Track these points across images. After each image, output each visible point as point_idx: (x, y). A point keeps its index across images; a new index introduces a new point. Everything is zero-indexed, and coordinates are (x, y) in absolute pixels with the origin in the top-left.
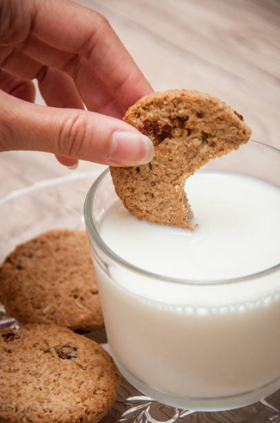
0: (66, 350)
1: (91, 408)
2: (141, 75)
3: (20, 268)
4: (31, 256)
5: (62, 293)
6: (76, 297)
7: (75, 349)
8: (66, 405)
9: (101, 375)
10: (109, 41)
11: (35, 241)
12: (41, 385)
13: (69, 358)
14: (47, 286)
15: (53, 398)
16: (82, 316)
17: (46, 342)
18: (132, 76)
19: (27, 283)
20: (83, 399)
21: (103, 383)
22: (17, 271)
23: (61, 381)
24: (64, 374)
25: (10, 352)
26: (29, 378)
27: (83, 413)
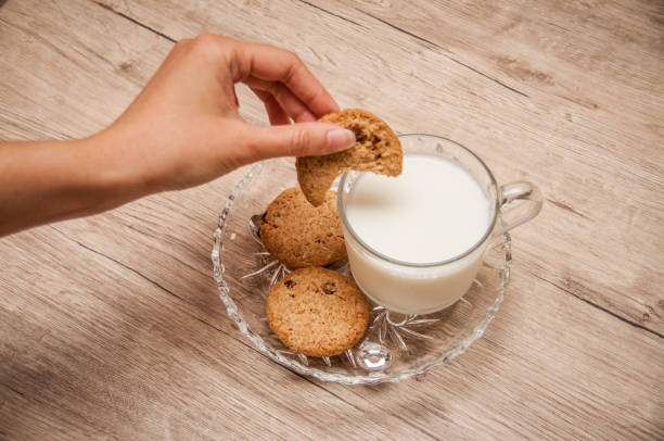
0: (328, 287)
1: (359, 330)
2: (325, 92)
3: (275, 226)
4: (279, 215)
5: (310, 241)
6: (319, 241)
7: (333, 285)
8: (343, 332)
9: (356, 302)
10: (301, 70)
11: (276, 202)
12: (323, 320)
13: (332, 293)
14: (299, 238)
15: (335, 329)
16: (329, 256)
17: (315, 284)
18: (320, 93)
19: (285, 239)
20: (353, 325)
21: (359, 308)
22: (274, 230)
23: (334, 314)
24: (334, 308)
25: (293, 296)
26: (314, 316)
27: (355, 335)
